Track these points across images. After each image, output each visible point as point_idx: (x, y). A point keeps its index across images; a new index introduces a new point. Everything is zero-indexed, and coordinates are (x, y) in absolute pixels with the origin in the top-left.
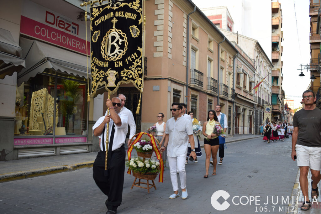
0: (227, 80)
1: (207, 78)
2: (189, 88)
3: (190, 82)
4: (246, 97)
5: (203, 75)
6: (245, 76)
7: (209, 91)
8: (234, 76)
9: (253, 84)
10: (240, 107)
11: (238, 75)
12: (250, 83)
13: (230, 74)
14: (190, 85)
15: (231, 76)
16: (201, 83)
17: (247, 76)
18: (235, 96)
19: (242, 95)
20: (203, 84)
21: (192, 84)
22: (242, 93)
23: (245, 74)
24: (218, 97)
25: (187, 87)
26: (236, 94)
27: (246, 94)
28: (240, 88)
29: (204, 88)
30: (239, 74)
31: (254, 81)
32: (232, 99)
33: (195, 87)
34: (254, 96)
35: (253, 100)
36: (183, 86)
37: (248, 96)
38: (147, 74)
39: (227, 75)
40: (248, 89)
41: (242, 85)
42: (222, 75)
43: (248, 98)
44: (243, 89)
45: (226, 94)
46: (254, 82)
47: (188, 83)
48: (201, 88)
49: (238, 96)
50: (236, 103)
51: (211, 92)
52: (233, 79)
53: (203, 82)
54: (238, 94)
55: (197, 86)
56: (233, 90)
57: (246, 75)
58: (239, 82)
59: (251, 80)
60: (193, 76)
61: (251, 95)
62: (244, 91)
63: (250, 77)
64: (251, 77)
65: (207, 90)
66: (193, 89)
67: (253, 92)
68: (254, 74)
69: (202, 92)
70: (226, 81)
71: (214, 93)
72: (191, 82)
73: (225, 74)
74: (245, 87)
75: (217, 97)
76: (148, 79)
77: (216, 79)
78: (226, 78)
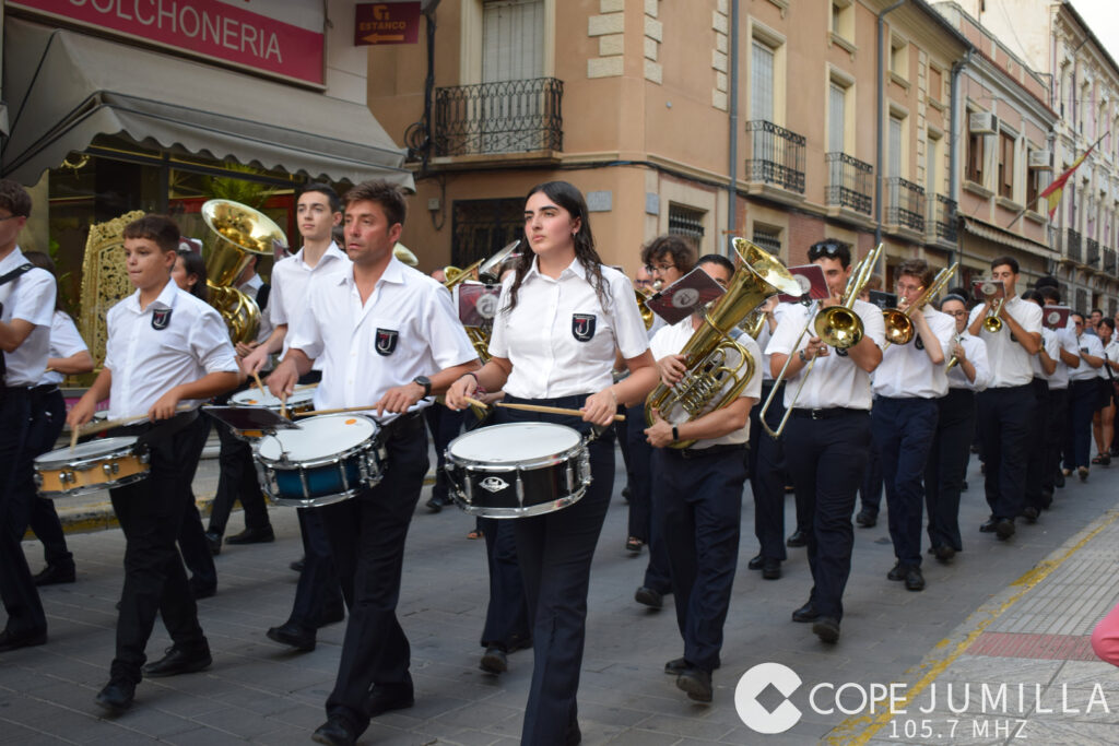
0: (921, 161)
1: (826, 155)
2: (741, 200)
3: (747, 172)
4: (1010, 231)
5: (804, 145)
6: (1008, 143)
7: (834, 210)
8: (952, 144)
9: (1045, 176)
10: (984, 274)
11: (974, 140)
12: (1032, 173)
13: (934, 137)
14: (748, 186)
15: (942, 147)
16: (795, 178)
17: (1018, 143)
18: (956, 226)
19: (993, 222)
20: (803, 183)
21: (753, 183)
22: (993, 217)
23: (1007, 138)
24: (879, 233)
25: (734, 195)
26: (961, 217)
27: (1010, 218)
28: (981, 193)
29: (812, 197)
30: (979, 138)
31: (1046, 163)
32: (941, 238)
33: (768, 194)
34: (1050, 228)
35: (1046, 243)
36: (716, 192)
37: (1021, 228)
38: (564, 146)
39: (923, 143)
40: (1020, 197)
41: (990, 182)
42: (896, 144)
43: (1022, 234)
44: (997, 198)
45: (916, 220)
46: (1050, 169)
47: (735, 178)
48: (795, 197)
49: (971, 227)
50: (961, 255)
51: (842, 212)
52: (951, 156)
53: (803, 175)
54: (970, 219)
55: (774, 191)
56: (950, 203)
57: (1013, 140)
58: (979, 168)
59: (1035, 161)
60: (760, 148)
61: (1036, 223)
62: (999, 206)
63: (1032, 146)
64: (1035, 150)
65: (826, 203)
66: (760, 201)
67: (1042, 211)
68: (1052, 134)
69: (803, 212)
70: (913, 165)
71: (858, 217)
72: (752, 175)
73: (913, 140)
74: (1006, 189)
75: (873, 232)
76: (567, 165)
77: (869, 159)
78: (913, 153)
